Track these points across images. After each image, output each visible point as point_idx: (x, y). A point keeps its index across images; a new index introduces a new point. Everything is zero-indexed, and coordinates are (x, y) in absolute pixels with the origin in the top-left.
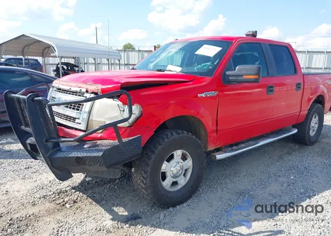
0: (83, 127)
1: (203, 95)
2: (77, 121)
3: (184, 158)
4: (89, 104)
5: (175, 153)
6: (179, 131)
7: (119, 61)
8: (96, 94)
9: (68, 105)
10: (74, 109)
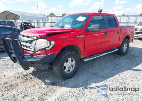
0: (33, 50)
1: (79, 37)
2: (31, 48)
3: (72, 61)
4: (35, 41)
5: (69, 59)
6: (70, 51)
7: (48, 21)
8: (37, 37)
9: (27, 42)
10: (29, 43)
